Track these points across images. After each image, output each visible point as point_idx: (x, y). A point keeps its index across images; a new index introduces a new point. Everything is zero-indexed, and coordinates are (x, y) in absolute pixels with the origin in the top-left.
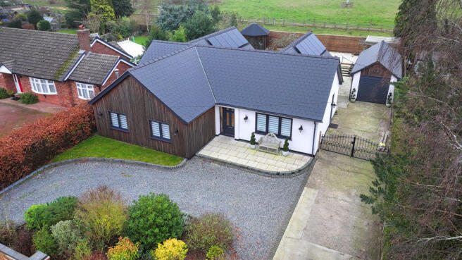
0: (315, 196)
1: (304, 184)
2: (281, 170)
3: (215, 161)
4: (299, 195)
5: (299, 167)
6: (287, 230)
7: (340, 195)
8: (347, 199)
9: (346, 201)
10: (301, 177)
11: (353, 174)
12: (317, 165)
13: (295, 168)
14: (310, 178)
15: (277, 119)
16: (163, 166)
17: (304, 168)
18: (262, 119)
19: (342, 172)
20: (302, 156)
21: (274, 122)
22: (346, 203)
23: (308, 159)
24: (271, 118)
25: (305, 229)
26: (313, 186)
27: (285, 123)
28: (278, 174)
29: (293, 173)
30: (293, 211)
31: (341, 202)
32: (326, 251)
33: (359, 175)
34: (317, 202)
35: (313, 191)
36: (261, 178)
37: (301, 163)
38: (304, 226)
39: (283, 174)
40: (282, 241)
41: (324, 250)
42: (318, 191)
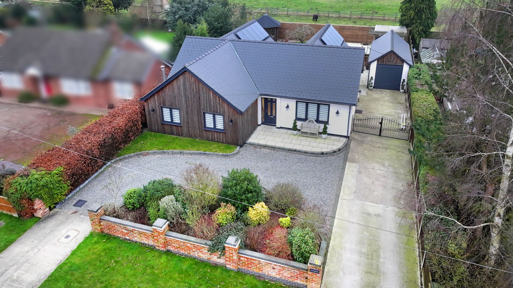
0: (357, 168)
1: (345, 160)
2: (325, 150)
3: (265, 146)
4: (344, 168)
5: (339, 147)
6: (341, 194)
7: (377, 166)
8: (382, 168)
9: (382, 170)
10: (342, 155)
11: (383, 150)
12: (353, 144)
13: (335, 148)
14: (349, 155)
15: (316, 106)
16: (221, 153)
17: (343, 148)
18: (302, 106)
19: (374, 148)
20: (338, 138)
21: (313, 109)
22: (382, 172)
23: (345, 140)
24: (310, 105)
25: (355, 192)
26: (353, 161)
27: (323, 109)
28: (322, 153)
29: (334, 152)
30: (342, 181)
31: (378, 171)
32: (375, 206)
33: (389, 150)
34: (360, 172)
35: (354, 165)
36: (309, 158)
37: (339, 143)
38: (354, 190)
39: (327, 153)
40: (339, 202)
41: (373, 206)
42: (358, 164)
